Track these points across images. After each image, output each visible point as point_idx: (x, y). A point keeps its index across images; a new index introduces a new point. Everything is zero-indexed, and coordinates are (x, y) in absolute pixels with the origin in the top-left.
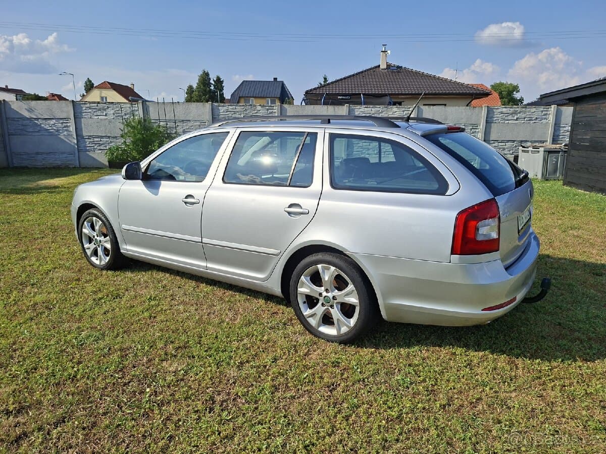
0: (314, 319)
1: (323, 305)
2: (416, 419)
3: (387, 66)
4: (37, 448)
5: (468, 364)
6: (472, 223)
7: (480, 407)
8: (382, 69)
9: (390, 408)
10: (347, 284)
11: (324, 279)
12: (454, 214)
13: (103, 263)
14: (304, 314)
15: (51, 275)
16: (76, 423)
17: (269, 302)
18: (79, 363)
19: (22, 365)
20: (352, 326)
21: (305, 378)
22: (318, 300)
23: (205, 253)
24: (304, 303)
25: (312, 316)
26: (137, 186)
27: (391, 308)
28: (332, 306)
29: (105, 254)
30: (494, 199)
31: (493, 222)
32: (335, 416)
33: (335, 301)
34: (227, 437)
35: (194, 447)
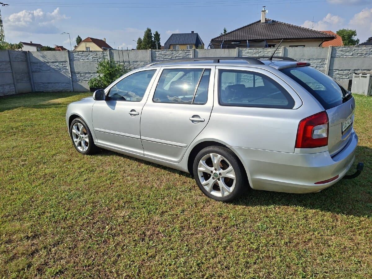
0: (208, 187)
1: (213, 178)
2: (268, 250)
3: (266, 21)
4: (43, 259)
5: (305, 217)
6: (310, 128)
7: (310, 245)
8: (262, 23)
9: (252, 243)
10: (228, 166)
11: (214, 162)
12: (298, 122)
13: (85, 150)
14: (202, 184)
15: (54, 157)
16: (65, 245)
17: (181, 176)
18: (69, 210)
19: (37, 210)
20: (231, 192)
21: (200, 223)
22: (210, 175)
23: (143, 145)
24: (202, 176)
25: (207, 185)
26: (103, 104)
27: (255, 181)
28: (219, 179)
29: (86, 145)
30: (325, 111)
31: (324, 127)
32: (217, 247)
33: (221, 176)
34: (151, 256)
35: (131, 261)
